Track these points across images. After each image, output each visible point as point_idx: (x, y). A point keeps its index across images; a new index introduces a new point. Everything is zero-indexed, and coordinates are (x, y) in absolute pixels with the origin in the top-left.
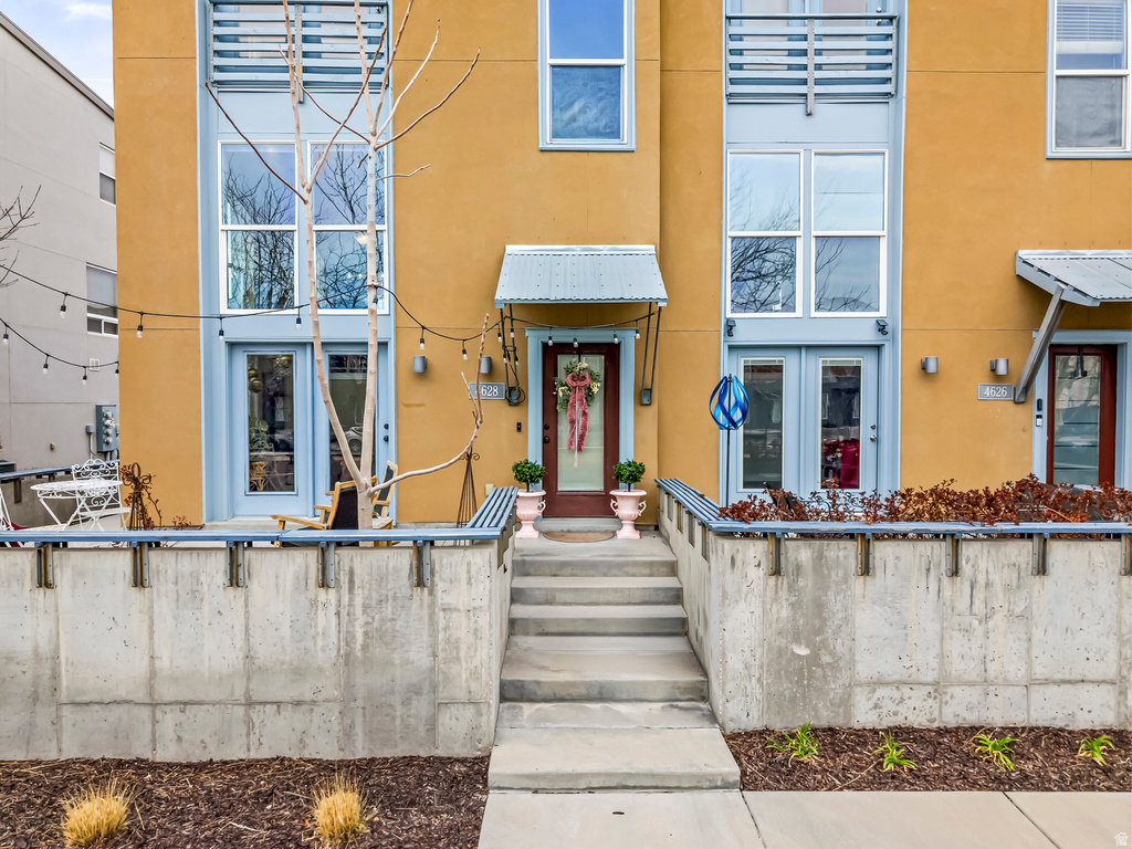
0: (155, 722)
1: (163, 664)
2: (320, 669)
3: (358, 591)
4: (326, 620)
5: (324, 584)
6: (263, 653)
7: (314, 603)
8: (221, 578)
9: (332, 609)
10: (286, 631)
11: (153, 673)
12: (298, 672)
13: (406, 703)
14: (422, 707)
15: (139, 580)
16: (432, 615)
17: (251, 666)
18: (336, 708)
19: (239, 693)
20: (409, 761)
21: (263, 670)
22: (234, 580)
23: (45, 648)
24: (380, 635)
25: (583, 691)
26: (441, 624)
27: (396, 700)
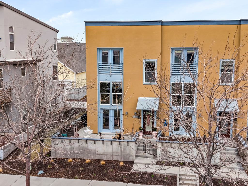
0: (104, 156)
1: (105, 151)
2: (119, 153)
3: (122, 146)
4: (119, 148)
5: (119, 145)
6: (114, 151)
7: (118, 147)
8: (110, 144)
9: (120, 147)
10: (116, 149)
11: (104, 152)
12: (117, 153)
13: (127, 156)
14: (128, 156)
15: (103, 144)
16: (129, 148)
17: (113, 152)
18: (120, 156)
19: (112, 154)
20: (127, 161)
21: (114, 152)
22: (111, 144)
23: (95, 150)
24: (124, 150)
25: (144, 156)
26: (130, 149)
27: (126, 156)
